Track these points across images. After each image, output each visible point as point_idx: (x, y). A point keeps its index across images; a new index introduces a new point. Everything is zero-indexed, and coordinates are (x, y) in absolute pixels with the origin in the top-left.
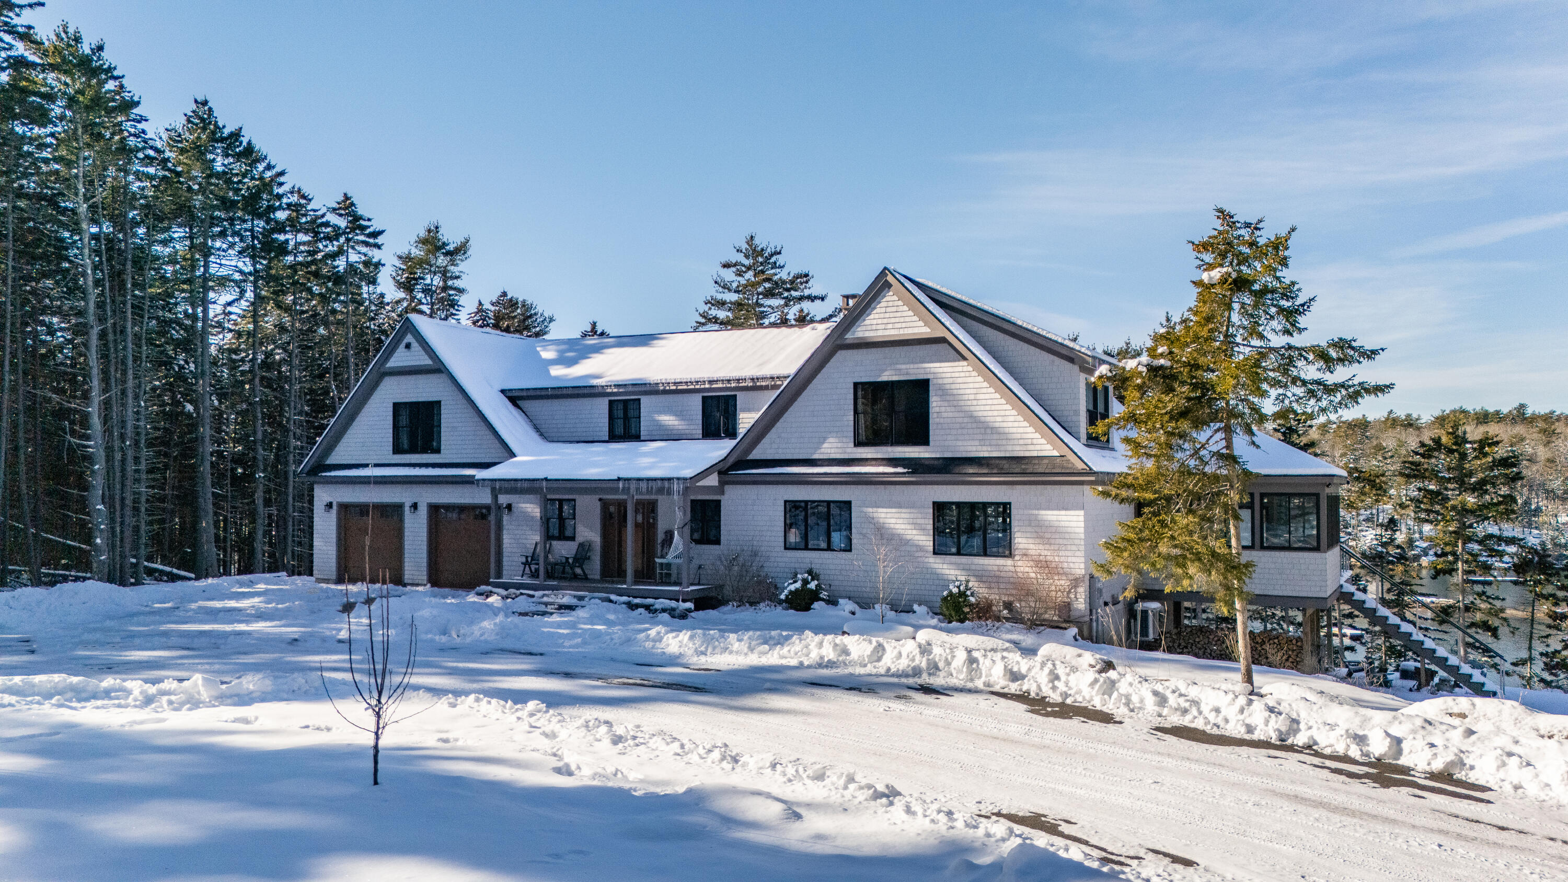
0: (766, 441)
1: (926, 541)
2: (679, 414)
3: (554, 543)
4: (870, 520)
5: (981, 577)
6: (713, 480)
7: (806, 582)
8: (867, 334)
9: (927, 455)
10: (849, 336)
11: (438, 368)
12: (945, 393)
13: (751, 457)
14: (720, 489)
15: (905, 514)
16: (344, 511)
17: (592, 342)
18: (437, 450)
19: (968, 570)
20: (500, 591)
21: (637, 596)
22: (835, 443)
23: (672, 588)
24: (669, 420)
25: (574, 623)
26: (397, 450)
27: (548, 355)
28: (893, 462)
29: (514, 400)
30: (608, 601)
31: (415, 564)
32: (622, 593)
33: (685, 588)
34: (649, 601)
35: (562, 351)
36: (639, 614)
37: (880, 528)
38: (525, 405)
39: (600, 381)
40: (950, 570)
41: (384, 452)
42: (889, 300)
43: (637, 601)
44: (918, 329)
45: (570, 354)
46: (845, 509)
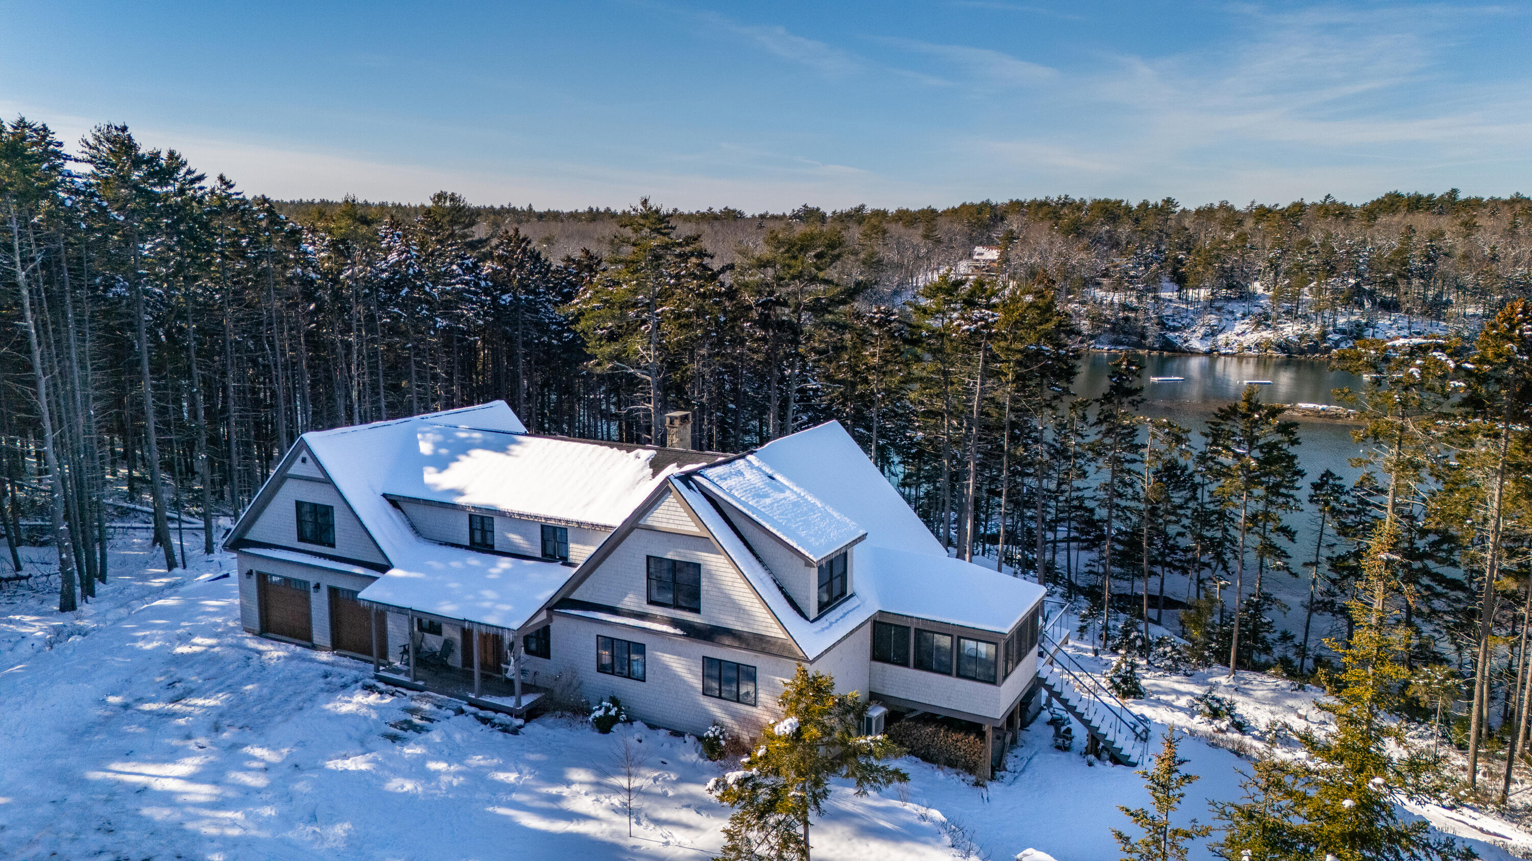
0: (582, 587)
1: (697, 683)
2: (524, 535)
3: (427, 635)
4: (657, 661)
5: (734, 716)
6: (543, 616)
7: (608, 709)
8: (655, 524)
9: (699, 621)
10: (641, 522)
11: (327, 480)
12: (710, 575)
13: (572, 597)
14: (550, 619)
15: (683, 661)
16: (262, 578)
17: (463, 435)
18: (332, 545)
19: (726, 710)
20: (381, 686)
21: (483, 707)
22: (634, 601)
23: (508, 702)
24: (516, 538)
25: (424, 759)
26: (301, 538)
27: (426, 448)
28: (675, 623)
29: (394, 502)
30: (460, 712)
31: (321, 630)
32: (471, 703)
33: (518, 703)
34: (490, 714)
35: (437, 445)
36: (481, 730)
37: (666, 668)
38: (404, 506)
39: (460, 501)
40: (714, 708)
41: (291, 539)
42: (670, 501)
43: (482, 713)
44: (691, 528)
45: (443, 451)
46: (641, 649)
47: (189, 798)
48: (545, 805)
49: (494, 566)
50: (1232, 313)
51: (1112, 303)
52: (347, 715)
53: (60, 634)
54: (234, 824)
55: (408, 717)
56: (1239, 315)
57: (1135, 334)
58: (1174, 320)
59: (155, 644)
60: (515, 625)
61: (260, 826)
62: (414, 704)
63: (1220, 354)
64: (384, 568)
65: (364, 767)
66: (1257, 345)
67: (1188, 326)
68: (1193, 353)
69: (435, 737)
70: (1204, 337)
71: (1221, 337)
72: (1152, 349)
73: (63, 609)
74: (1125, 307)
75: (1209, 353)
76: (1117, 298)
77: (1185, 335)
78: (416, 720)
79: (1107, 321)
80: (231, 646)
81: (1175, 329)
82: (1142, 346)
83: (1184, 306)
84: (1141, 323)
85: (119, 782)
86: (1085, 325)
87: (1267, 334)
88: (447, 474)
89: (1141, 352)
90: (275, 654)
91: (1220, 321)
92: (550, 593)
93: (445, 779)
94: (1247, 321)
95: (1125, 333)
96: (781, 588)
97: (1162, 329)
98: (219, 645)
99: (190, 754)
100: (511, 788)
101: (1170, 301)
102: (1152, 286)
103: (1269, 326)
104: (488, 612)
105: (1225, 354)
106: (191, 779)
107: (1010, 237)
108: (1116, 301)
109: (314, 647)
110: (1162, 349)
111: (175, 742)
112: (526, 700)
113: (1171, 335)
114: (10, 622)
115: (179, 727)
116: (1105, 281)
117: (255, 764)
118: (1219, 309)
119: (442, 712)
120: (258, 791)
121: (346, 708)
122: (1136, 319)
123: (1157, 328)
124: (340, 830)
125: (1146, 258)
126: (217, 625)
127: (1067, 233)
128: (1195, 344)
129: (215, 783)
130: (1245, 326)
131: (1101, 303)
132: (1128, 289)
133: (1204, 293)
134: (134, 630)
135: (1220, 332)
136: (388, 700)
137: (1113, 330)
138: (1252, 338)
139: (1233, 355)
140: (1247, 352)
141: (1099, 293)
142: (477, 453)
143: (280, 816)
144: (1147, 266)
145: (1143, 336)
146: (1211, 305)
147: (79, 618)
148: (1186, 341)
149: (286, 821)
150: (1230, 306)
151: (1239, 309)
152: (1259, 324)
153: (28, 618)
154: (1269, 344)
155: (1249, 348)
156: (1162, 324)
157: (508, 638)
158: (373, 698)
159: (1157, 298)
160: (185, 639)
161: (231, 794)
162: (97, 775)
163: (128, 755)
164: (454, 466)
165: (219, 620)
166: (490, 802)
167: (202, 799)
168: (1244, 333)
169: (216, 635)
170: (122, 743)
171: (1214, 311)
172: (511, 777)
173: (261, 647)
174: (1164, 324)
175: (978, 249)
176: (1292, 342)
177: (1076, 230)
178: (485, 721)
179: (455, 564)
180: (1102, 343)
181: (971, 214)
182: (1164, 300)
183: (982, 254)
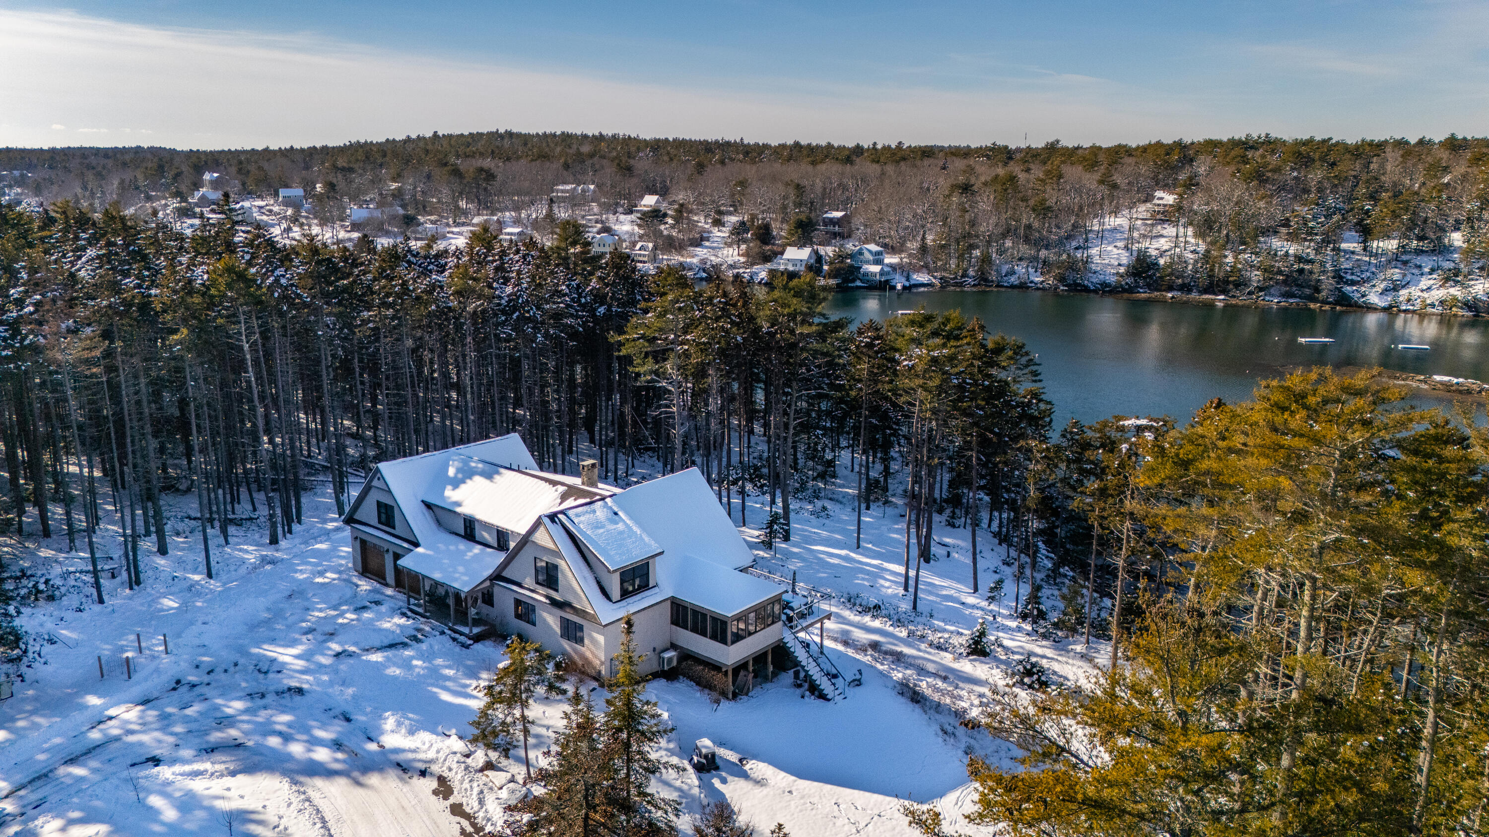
1: (558, 630)
2: (489, 534)
4: (541, 616)
5: (575, 651)
6: (488, 583)
8: (535, 541)
9: (557, 597)
10: (530, 539)
11: (389, 491)
12: (562, 572)
13: (501, 574)
14: (492, 585)
15: (552, 618)
16: (363, 543)
17: (473, 464)
18: (394, 528)
19: (571, 646)
20: (409, 613)
21: (456, 631)
22: (529, 582)
23: (466, 630)
24: (486, 535)
25: (413, 658)
26: (380, 522)
27: (451, 472)
28: (547, 597)
29: (428, 506)
30: (443, 633)
31: (390, 578)
32: (450, 629)
33: (471, 631)
34: (457, 636)
35: (458, 470)
36: (450, 644)
37: (545, 620)
38: (435, 509)
39: (458, 510)
40: (567, 645)
41: (374, 521)
42: (542, 529)
43: (453, 635)
44: (551, 546)
45: (460, 476)
46: (534, 610)
47: (293, 667)
48: (459, 689)
49: (470, 551)
50: (1420, 267)
51: (1287, 254)
52: (386, 630)
53: (265, 560)
54: (308, 682)
55: (416, 633)
56: (1427, 270)
57: (1309, 287)
58: (1352, 274)
59: (305, 576)
60: (466, 589)
61: (318, 685)
62: (422, 626)
63: (1400, 311)
64: (417, 545)
65: (380, 659)
66: (1442, 302)
67: (1368, 280)
68: (1370, 308)
69: (424, 646)
70: (1385, 291)
71: (1404, 292)
72: (1324, 302)
73: (271, 543)
74: (1299, 259)
75: (1387, 309)
76: (1293, 249)
77: (1363, 289)
78: (420, 636)
79: (1280, 272)
80: (345, 580)
81: (1353, 283)
82: (1315, 300)
83: (1367, 259)
84: (1315, 276)
85: (264, 655)
86: (1256, 277)
87: (1455, 291)
88: (457, 491)
89: (1312, 306)
90: (365, 588)
91: (1404, 275)
92: (490, 572)
93: (417, 670)
94: (1434, 276)
95: (1297, 285)
96: (599, 583)
97: (1338, 283)
98: (339, 579)
99: (302, 643)
100: (448, 678)
101: (1353, 253)
102: (1330, 239)
103: (1457, 282)
104: (456, 580)
105: (1405, 311)
106: (297, 657)
107: (1191, 184)
108: (1291, 252)
109: (387, 585)
110: (1337, 303)
111: (297, 636)
112: (476, 630)
113: (1348, 289)
114: (241, 550)
115: (302, 628)
116: (1284, 230)
117: (330, 652)
118: (1405, 263)
119: (434, 632)
120: (325, 666)
121: (387, 625)
122: (1311, 272)
123: (1331, 281)
124: (350, 691)
125: (1329, 209)
126: (341, 565)
127: (1247, 179)
128: (1374, 299)
129: (308, 660)
130: (1432, 282)
131: (1276, 255)
132: (1305, 240)
133: (1392, 245)
134: (298, 565)
135: (1403, 287)
136: (411, 622)
137: (1285, 282)
138: (1438, 294)
139: (1414, 312)
140: (1430, 310)
141: (1276, 243)
142: (478, 479)
143: (330, 681)
144: (1328, 216)
145: (1317, 290)
146: (1398, 259)
147: (277, 550)
148: (1363, 296)
149: (331, 683)
150: (1419, 260)
151: (1427, 263)
152: (1447, 280)
153: (251, 548)
154: (1455, 301)
155: (1433, 305)
156: (1339, 276)
157: (463, 596)
158: (403, 621)
159: (1337, 250)
160: (321, 574)
161: (312, 667)
162: (256, 650)
163: (273, 641)
164: (463, 486)
165: (343, 562)
166: (433, 685)
167: (298, 668)
168: (1429, 289)
169: (340, 572)
170: (272, 634)
171: (1399, 264)
172: (450, 672)
173: (360, 583)
174: (1341, 278)
175: (1159, 194)
176: (1480, 301)
177: (1259, 177)
178: (454, 639)
179: (452, 548)
180: (1273, 296)
181: (1158, 156)
182: (1345, 251)
183: (1162, 199)
